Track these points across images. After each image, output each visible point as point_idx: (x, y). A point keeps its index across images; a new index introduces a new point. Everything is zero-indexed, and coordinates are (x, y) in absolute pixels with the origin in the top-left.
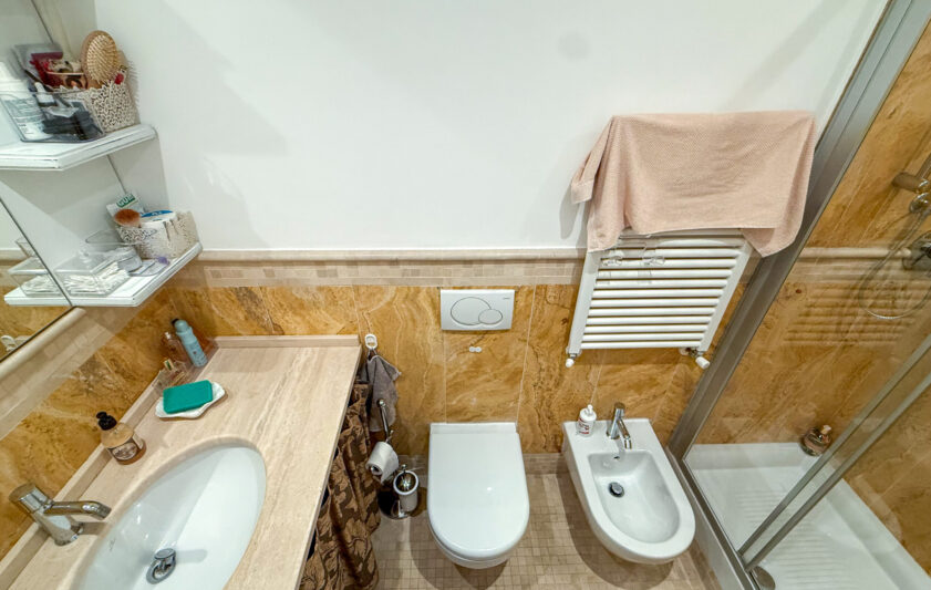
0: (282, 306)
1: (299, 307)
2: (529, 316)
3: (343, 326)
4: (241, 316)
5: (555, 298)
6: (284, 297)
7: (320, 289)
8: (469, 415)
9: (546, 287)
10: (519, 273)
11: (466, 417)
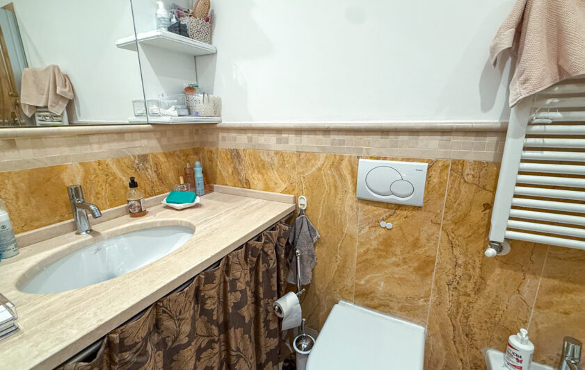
0: (252, 165)
1: (262, 167)
2: (443, 195)
3: (286, 186)
4: (230, 171)
5: (473, 176)
6: (255, 158)
7: (277, 153)
8: (376, 302)
9: (463, 163)
10: (433, 145)
11: (372, 303)
